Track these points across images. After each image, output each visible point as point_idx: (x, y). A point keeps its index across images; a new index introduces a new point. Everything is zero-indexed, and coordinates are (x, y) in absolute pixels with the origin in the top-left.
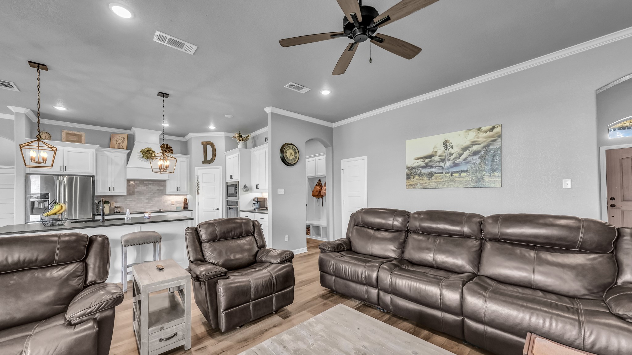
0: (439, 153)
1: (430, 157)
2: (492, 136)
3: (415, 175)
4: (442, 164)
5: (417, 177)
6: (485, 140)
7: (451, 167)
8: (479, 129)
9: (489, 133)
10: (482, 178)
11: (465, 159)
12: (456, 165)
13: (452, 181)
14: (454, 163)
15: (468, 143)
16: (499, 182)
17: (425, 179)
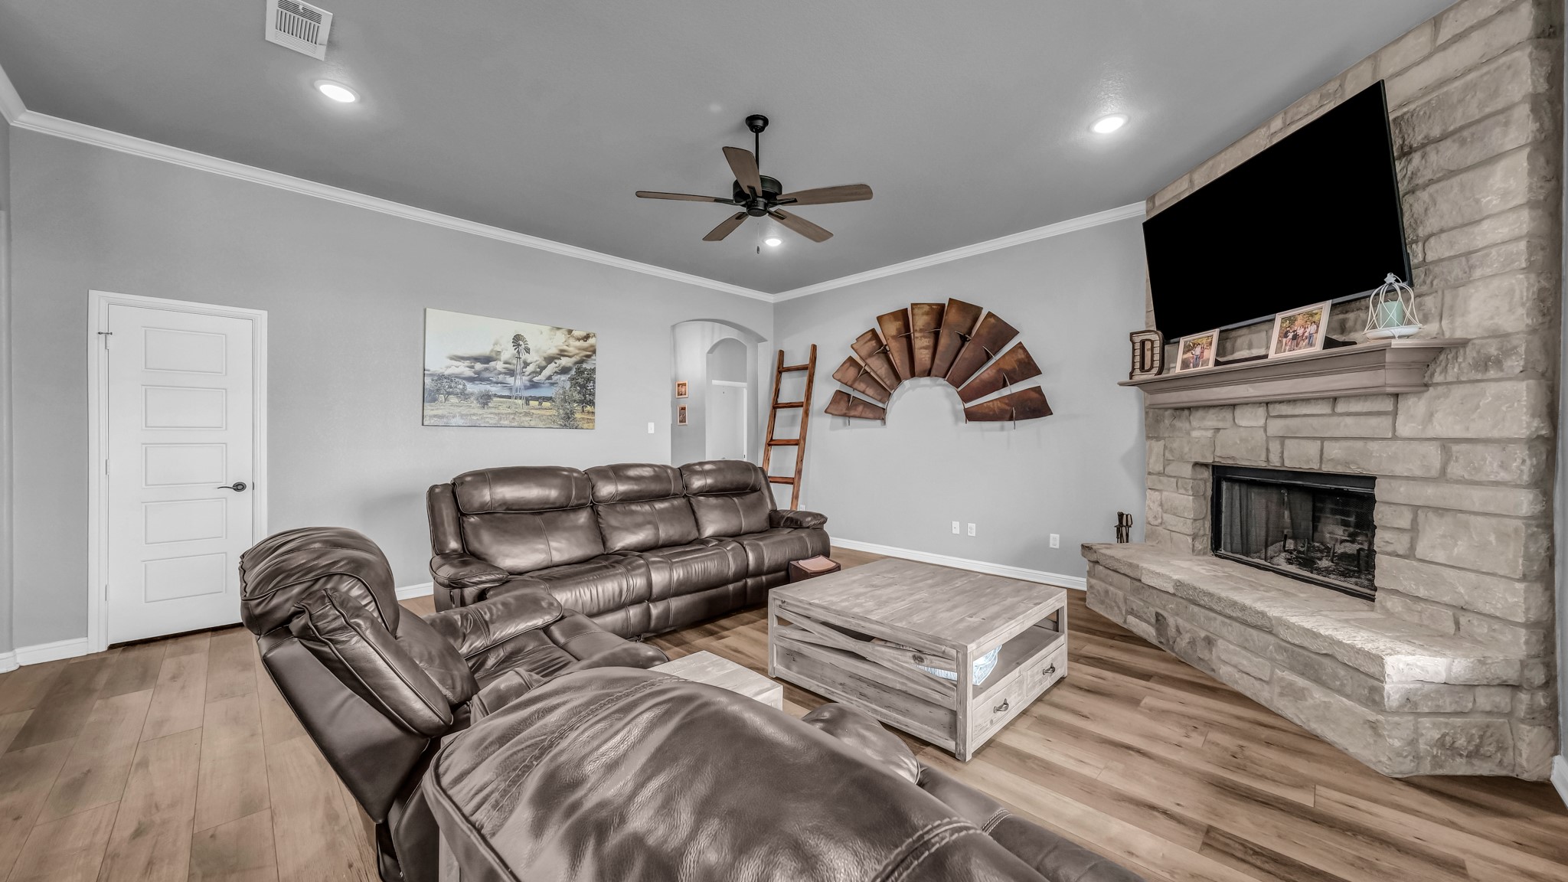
0: (505, 356)
1: (487, 360)
2: (585, 349)
3: (449, 394)
4: (510, 380)
5: (453, 399)
6: (577, 351)
7: (527, 388)
8: (570, 332)
9: (581, 343)
10: (572, 413)
11: (549, 378)
12: (534, 385)
13: (527, 414)
14: (531, 381)
15: (554, 351)
16: (593, 421)
17: (474, 406)
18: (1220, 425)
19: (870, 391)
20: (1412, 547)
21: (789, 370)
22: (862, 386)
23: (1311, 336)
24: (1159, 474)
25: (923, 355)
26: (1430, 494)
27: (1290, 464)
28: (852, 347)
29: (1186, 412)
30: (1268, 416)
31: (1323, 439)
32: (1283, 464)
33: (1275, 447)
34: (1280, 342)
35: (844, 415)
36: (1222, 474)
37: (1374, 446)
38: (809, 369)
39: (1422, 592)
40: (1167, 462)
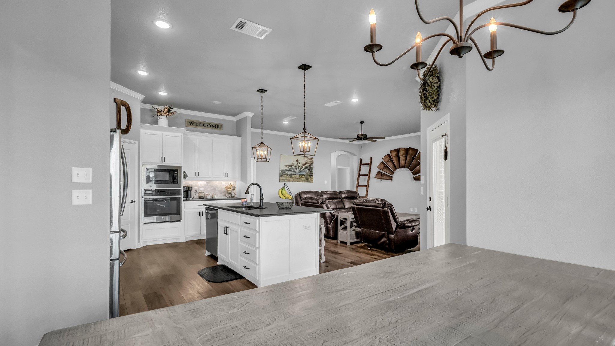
0: (295, 165)
1: (291, 166)
2: (311, 162)
3: (284, 174)
4: (296, 170)
5: (285, 176)
6: (309, 163)
8: (308, 158)
9: (310, 160)
10: (308, 178)
11: (304, 170)
12: (300, 172)
13: (299, 179)
14: (300, 170)
15: (304, 163)
16: (313, 180)
17: (289, 177)
19: (388, 172)
21: (364, 164)
22: (385, 170)
25: (402, 162)
28: (382, 159)
35: (380, 179)
38: (370, 164)
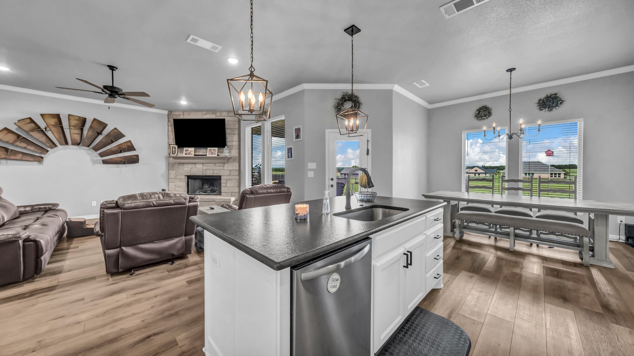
18: (192, 167)
19: (32, 148)
20: (226, 186)
23: (215, 153)
24: (174, 178)
25: (75, 137)
26: (229, 177)
27: (208, 174)
29: (183, 164)
30: (203, 166)
31: (213, 170)
32: (206, 174)
33: (204, 171)
34: (209, 153)
35: (4, 158)
36: (189, 177)
37: (221, 171)
39: (227, 191)
40: (176, 176)
